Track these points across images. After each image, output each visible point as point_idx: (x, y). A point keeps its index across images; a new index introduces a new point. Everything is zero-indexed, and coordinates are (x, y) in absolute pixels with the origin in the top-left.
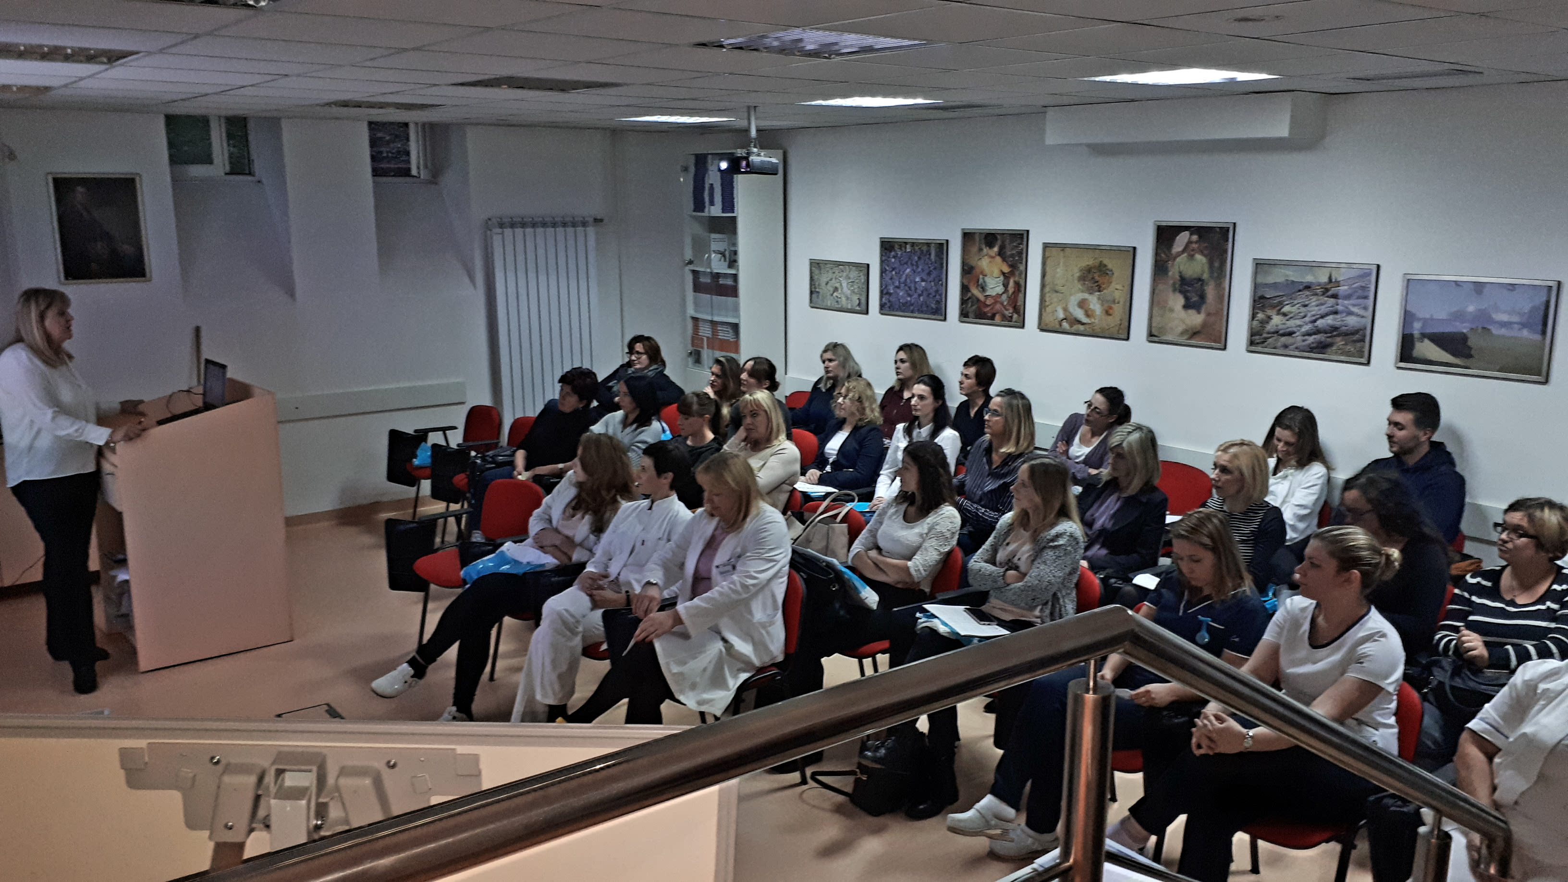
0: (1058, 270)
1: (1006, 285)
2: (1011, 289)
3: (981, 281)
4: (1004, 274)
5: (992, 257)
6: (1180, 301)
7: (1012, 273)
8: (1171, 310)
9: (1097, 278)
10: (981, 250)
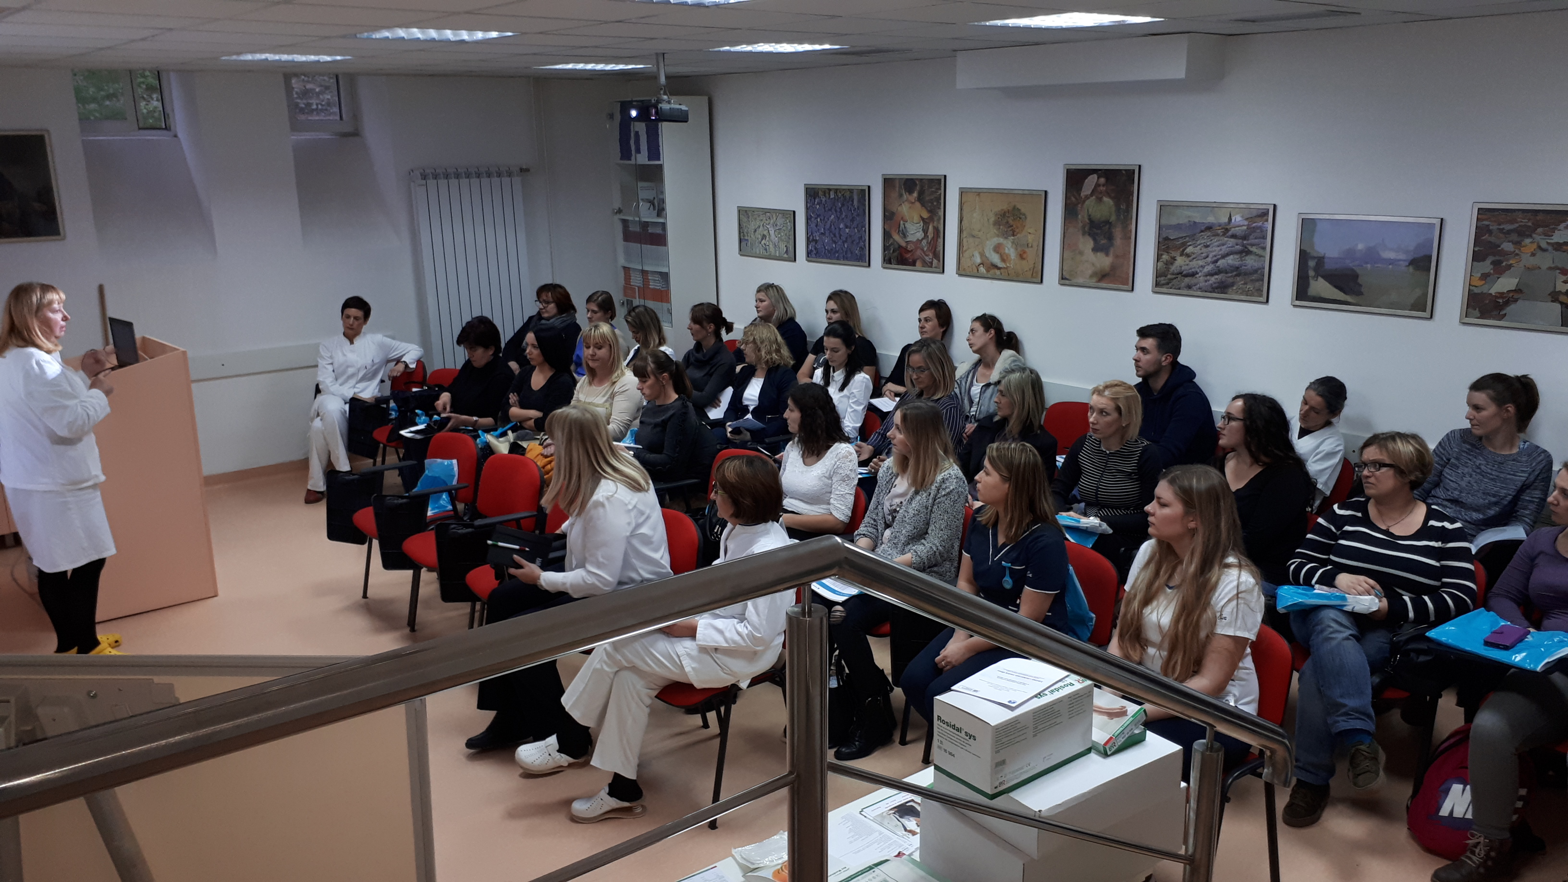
0: (975, 215)
1: (925, 231)
2: (930, 234)
3: (902, 226)
4: (923, 219)
5: (912, 203)
6: (1090, 244)
7: (931, 219)
8: (1081, 253)
9: (1011, 222)
10: (901, 195)
